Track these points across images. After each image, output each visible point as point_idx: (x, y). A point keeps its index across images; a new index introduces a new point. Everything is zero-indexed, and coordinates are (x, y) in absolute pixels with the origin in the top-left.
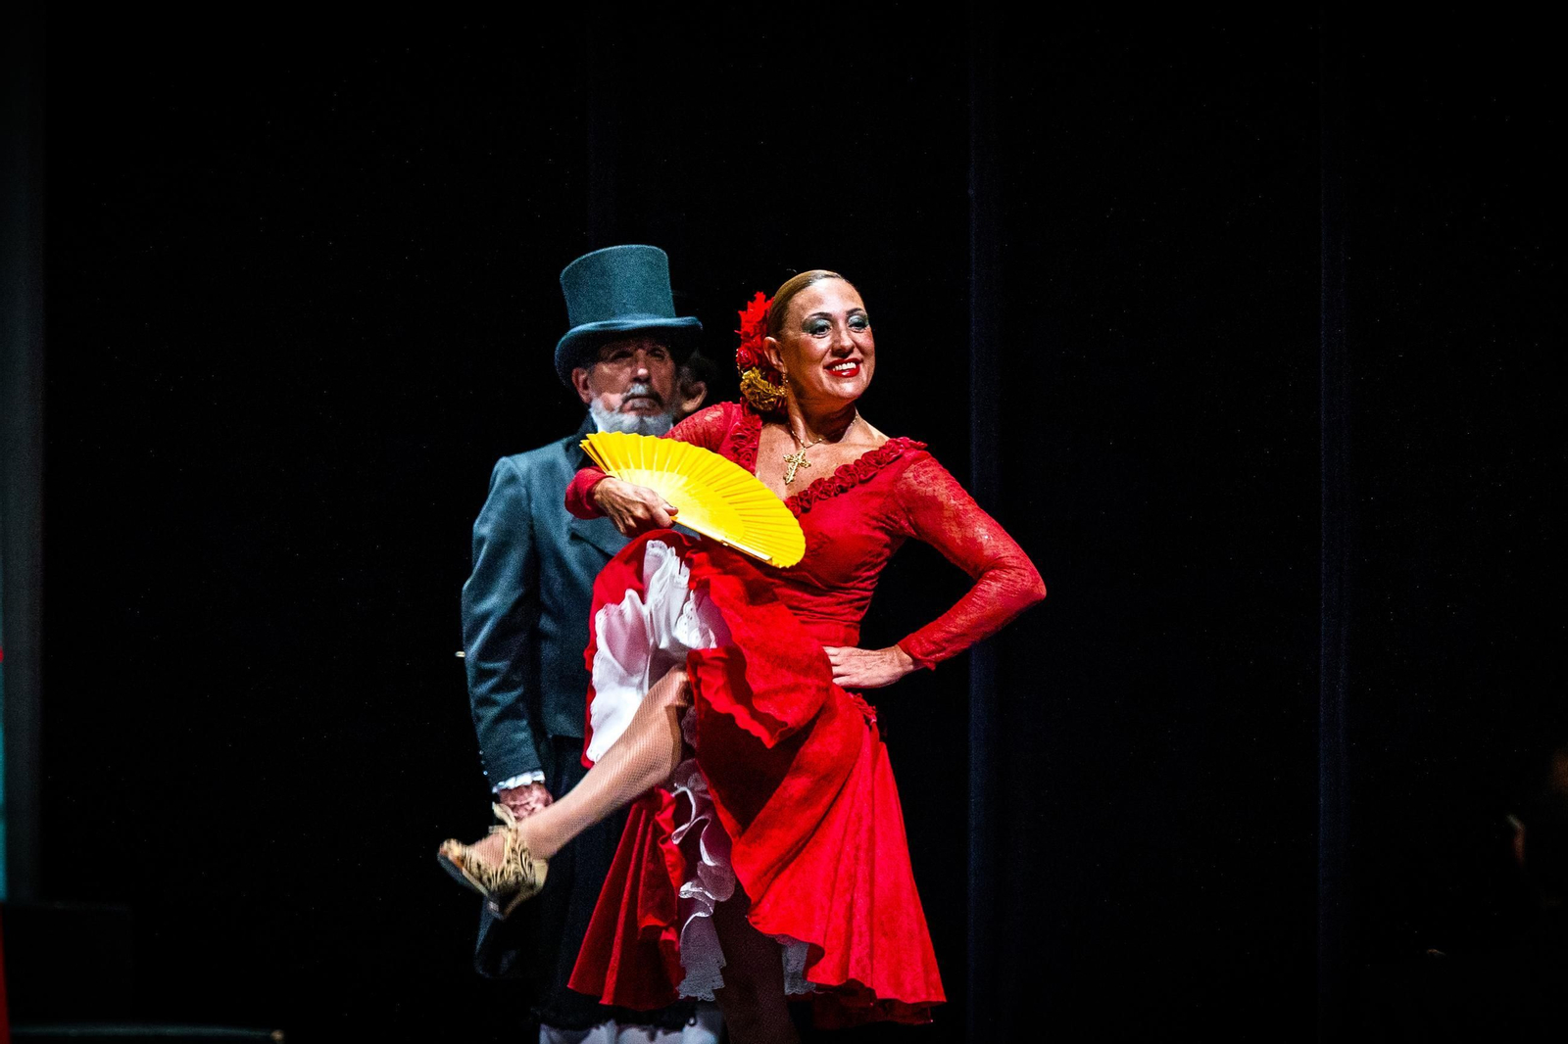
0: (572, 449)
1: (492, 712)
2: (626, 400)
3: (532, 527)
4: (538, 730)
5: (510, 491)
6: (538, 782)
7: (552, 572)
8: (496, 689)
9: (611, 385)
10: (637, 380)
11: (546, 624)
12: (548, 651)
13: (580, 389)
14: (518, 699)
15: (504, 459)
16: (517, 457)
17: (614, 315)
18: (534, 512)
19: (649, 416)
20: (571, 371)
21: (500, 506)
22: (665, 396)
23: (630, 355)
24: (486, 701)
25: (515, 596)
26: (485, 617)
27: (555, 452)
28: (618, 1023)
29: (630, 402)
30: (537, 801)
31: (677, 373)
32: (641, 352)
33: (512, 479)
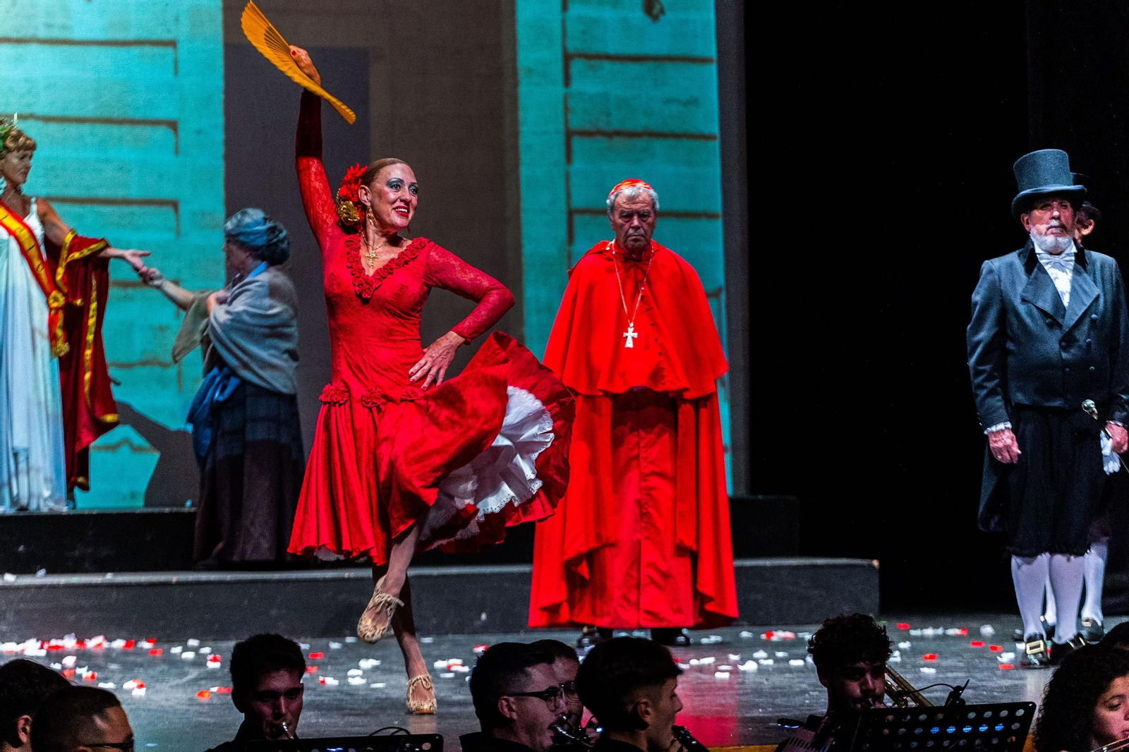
0: (1021, 256)
1: (983, 393)
2: (1048, 229)
3: (1001, 296)
4: (1007, 400)
5: (990, 277)
6: (1008, 428)
7: (1013, 319)
8: (985, 380)
9: (1040, 221)
10: (1053, 218)
11: (1010, 346)
12: (1011, 359)
13: (1025, 225)
14: (997, 385)
15: (986, 261)
16: (993, 260)
17: (1040, 185)
18: (1002, 288)
19: (1060, 237)
20: (1020, 216)
21: (985, 285)
22: (1068, 227)
23: (1049, 205)
24: (980, 387)
25: (993, 332)
26: (978, 343)
27: (1013, 257)
28: (1051, 554)
29: (1050, 230)
30: (1008, 437)
31: (1074, 215)
32: (1055, 204)
33: (991, 271)
